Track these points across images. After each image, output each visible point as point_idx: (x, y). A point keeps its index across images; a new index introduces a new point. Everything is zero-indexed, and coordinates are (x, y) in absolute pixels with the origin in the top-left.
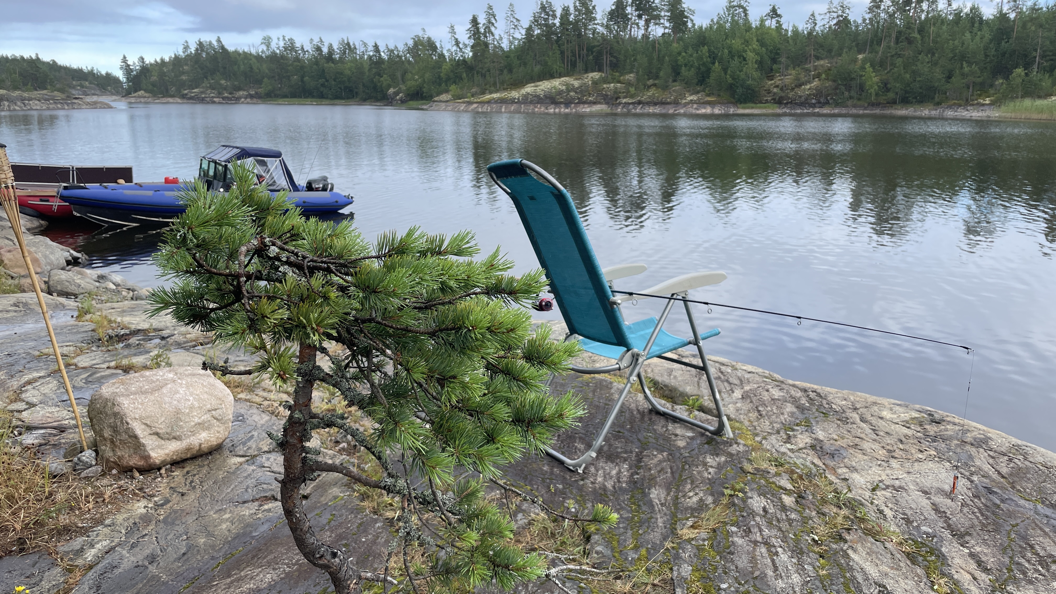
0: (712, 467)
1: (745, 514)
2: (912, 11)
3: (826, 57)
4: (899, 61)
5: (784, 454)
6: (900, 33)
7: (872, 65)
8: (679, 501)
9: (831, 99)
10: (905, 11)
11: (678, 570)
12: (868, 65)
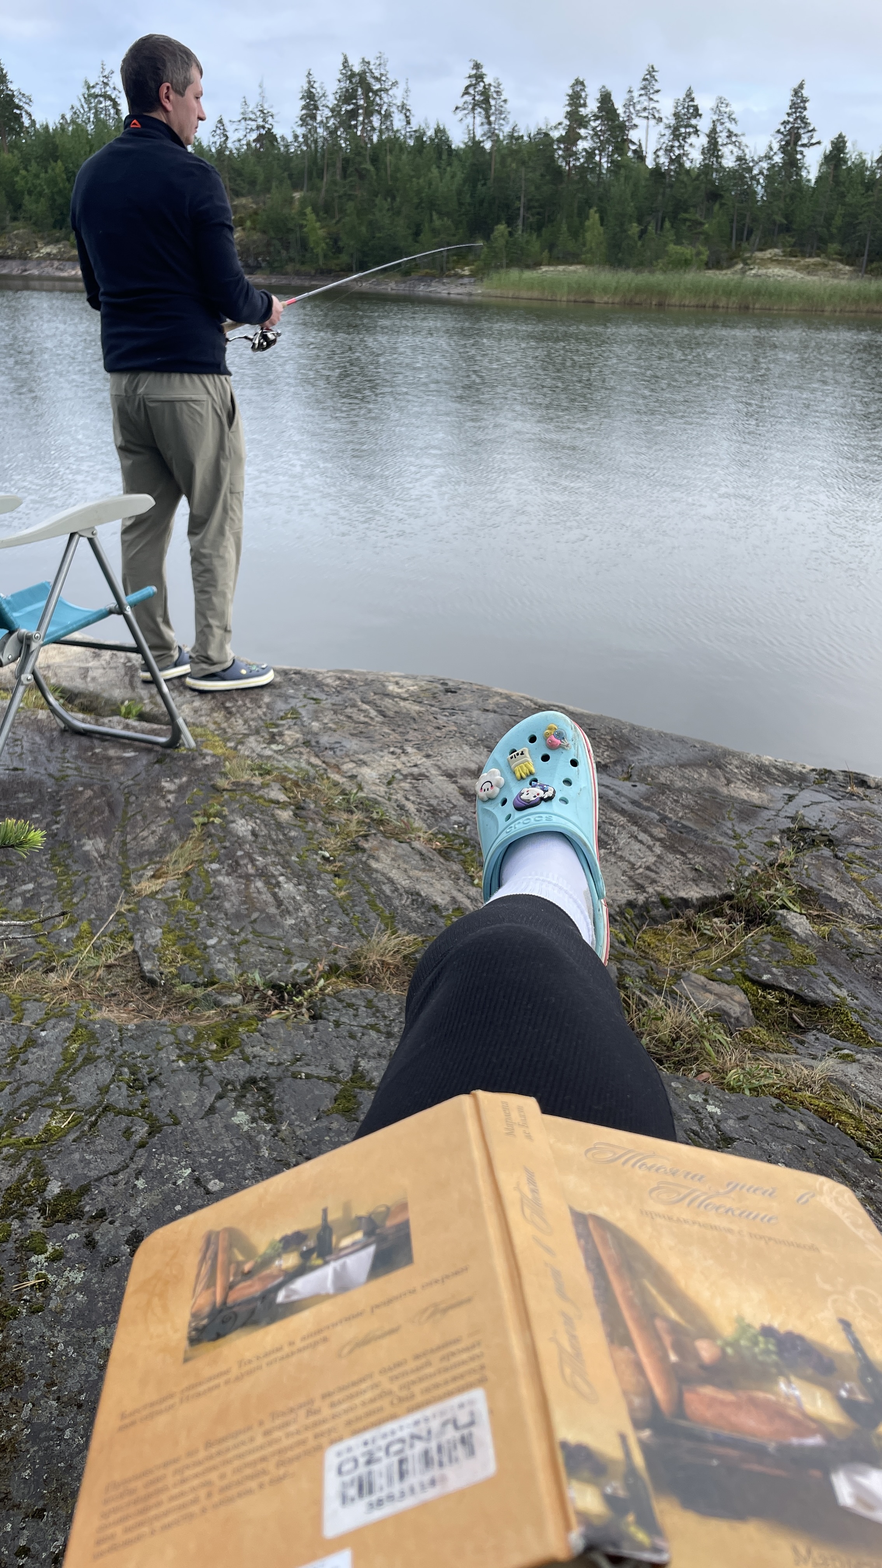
0: (170, 792)
1: (227, 844)
2: (360, 128)
3: (249, 193)
4: (350, 206)
5: (269, 757)
6: (346, 161)
7: (315, 210)
8: (129, 846)
9: (264, 260)
10: (350, 127)
11: (142, 937)
12: (309, 210)
